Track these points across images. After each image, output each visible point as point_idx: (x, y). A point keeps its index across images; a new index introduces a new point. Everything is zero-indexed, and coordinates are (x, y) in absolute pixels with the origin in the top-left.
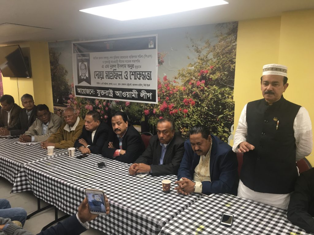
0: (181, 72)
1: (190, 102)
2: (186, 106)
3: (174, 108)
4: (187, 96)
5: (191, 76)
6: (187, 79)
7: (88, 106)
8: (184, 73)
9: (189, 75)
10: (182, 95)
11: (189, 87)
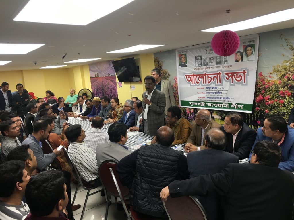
0: (276, 68)
1: (286, 94)
2: (282, 97)
3: (270, 99)
4: (282, 89)
5: (286, 70)
6: (283, 73)
8: (280, 69)
9: (285, 70)
10: (278, 88)
11: (285, 81)
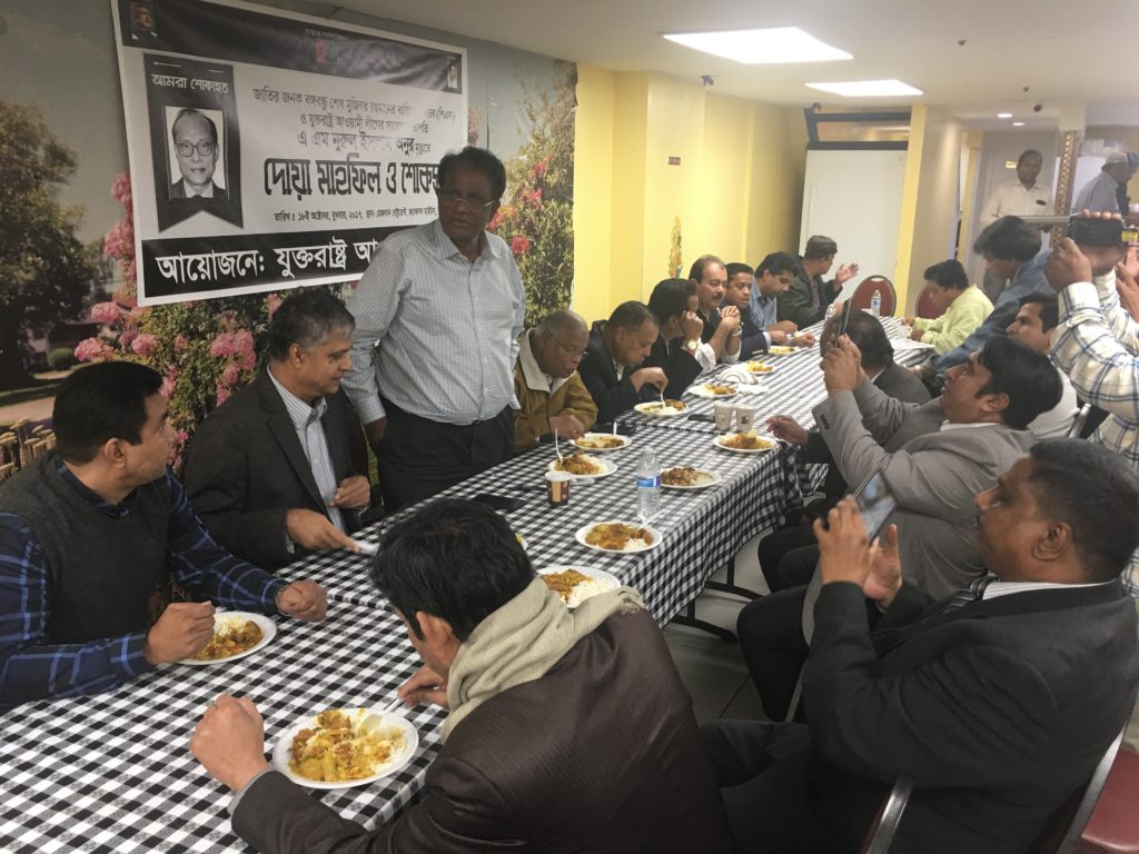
7: (229, 336)
8: (514, 172)
11: (521, 207)
